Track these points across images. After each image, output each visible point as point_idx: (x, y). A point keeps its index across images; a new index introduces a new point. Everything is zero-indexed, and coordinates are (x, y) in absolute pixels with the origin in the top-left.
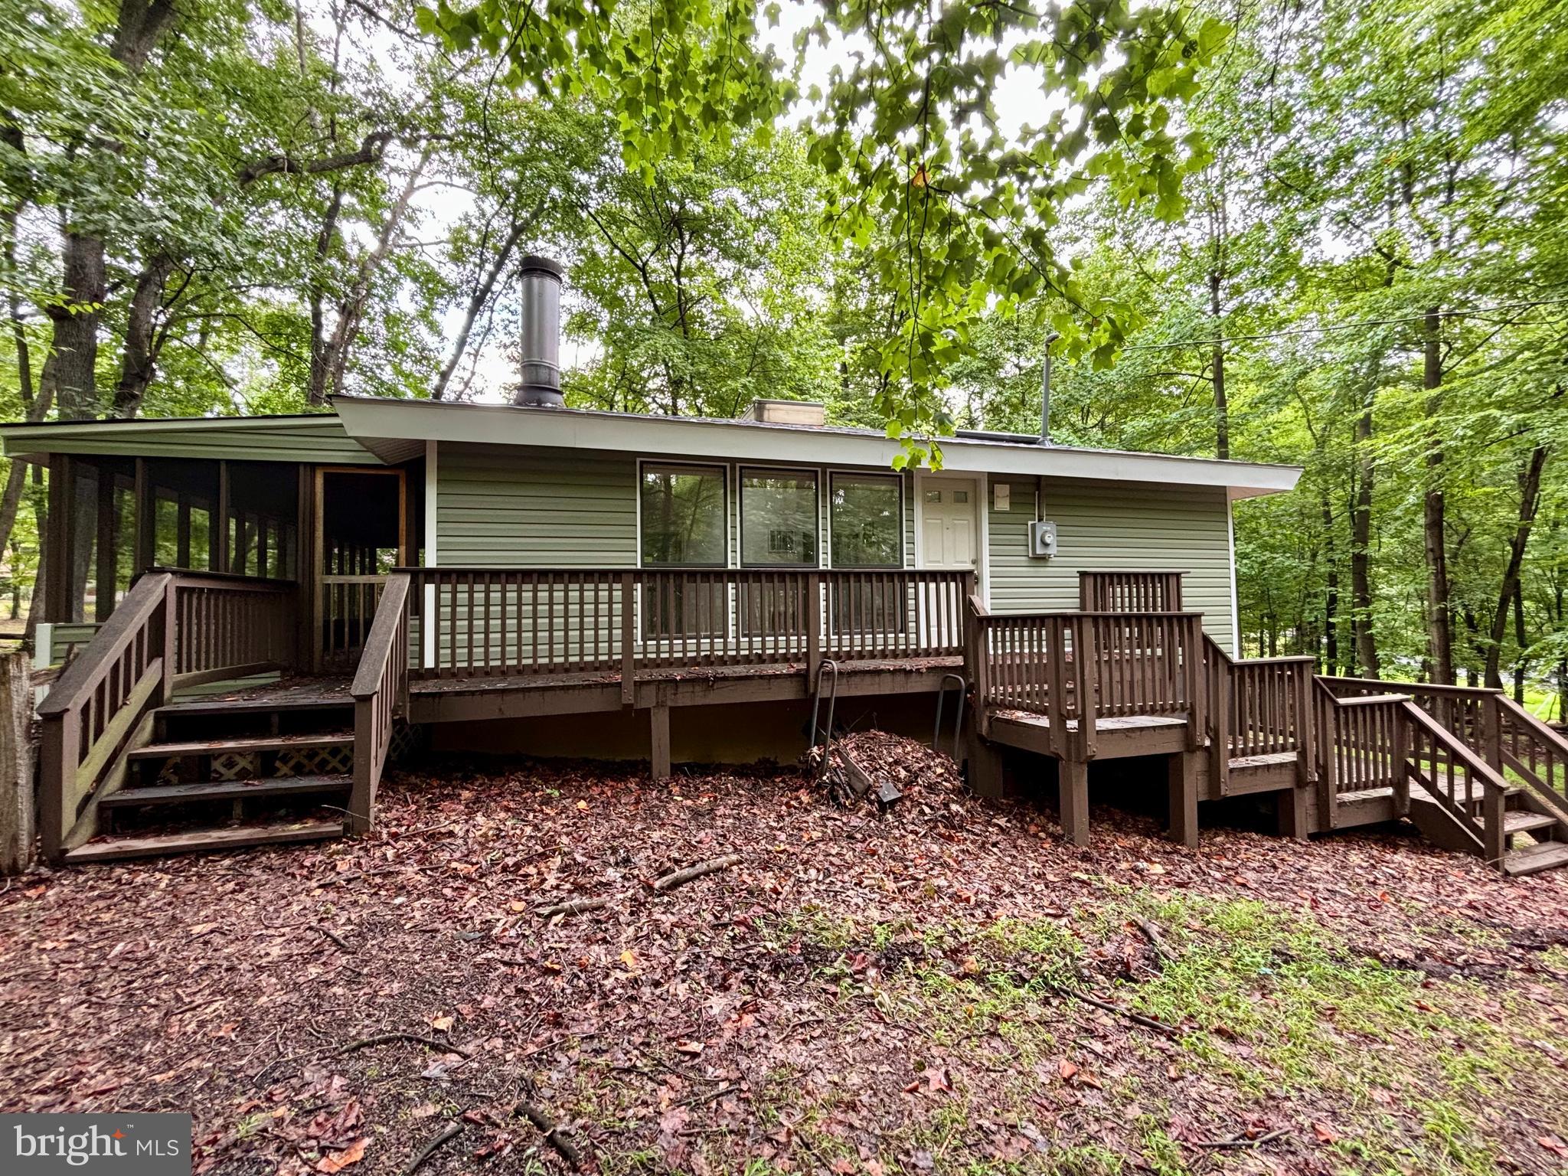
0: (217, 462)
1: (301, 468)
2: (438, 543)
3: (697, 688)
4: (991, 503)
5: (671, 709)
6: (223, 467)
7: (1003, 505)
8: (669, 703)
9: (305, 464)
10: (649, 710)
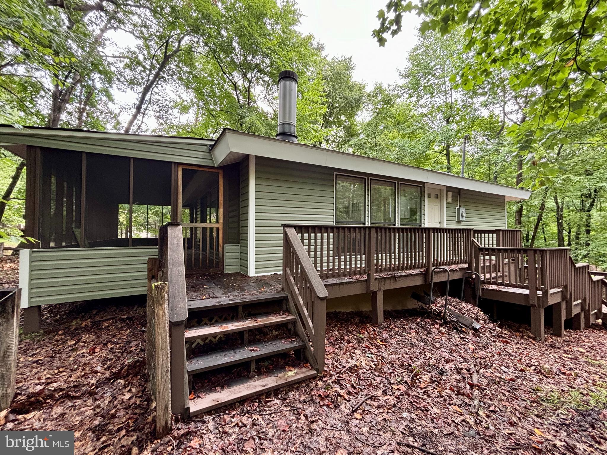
0: (129, 158)
1: (173, 165)
2: (256, 209)
3: (392, 281)
4: (447, 199)
5: (384, 291)
6: (132, 161)
7: (450, 200)
8: (382, 289)
9: (175, 163)
10: (376, 292)
